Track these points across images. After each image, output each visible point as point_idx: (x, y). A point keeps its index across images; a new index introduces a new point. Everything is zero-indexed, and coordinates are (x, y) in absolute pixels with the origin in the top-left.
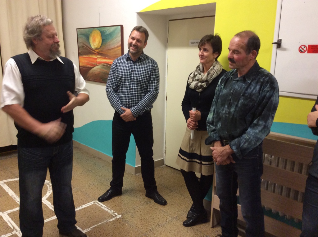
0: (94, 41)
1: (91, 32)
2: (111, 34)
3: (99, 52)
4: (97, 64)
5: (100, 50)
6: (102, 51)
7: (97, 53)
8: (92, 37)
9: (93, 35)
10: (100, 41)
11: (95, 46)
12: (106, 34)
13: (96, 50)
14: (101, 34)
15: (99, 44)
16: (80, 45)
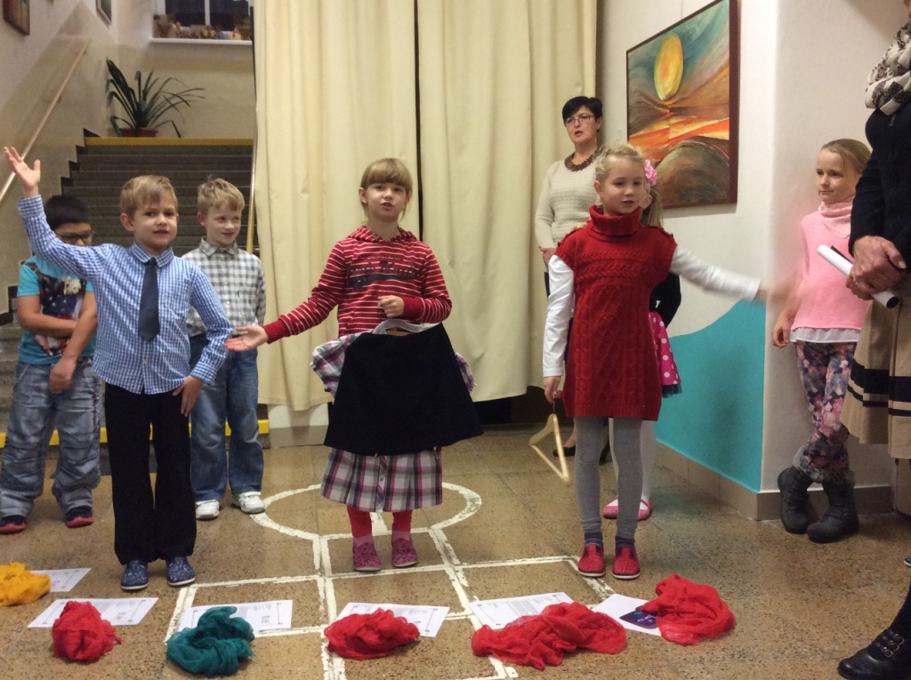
0: (665, 72)
1: (659, 49)
2: (705, 36)
3: (674, 106)
4: (668, 147)
5: (677, 99)
6: (683, 99)
7: (672, 110)
8: (660, 63)
9: (662, 55)
10: (678, 71)
11: (666, 89)
12: (694, 38)
13: (667, 103)
14: (683, 44)
15: (675, 80)
16: (632, 102)
